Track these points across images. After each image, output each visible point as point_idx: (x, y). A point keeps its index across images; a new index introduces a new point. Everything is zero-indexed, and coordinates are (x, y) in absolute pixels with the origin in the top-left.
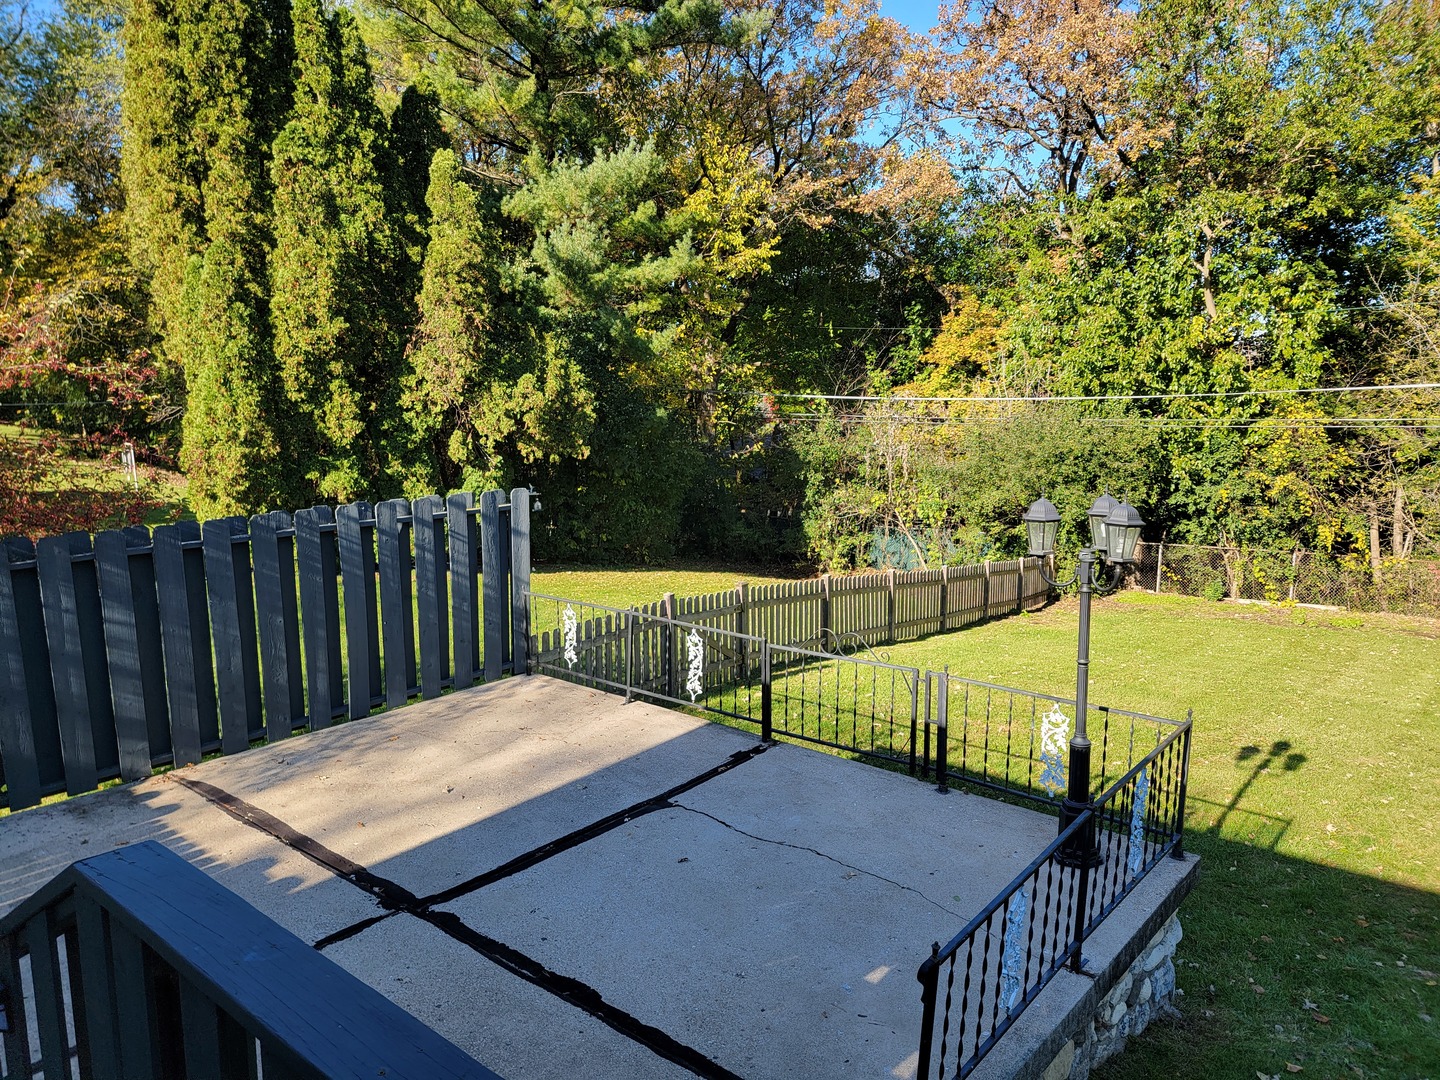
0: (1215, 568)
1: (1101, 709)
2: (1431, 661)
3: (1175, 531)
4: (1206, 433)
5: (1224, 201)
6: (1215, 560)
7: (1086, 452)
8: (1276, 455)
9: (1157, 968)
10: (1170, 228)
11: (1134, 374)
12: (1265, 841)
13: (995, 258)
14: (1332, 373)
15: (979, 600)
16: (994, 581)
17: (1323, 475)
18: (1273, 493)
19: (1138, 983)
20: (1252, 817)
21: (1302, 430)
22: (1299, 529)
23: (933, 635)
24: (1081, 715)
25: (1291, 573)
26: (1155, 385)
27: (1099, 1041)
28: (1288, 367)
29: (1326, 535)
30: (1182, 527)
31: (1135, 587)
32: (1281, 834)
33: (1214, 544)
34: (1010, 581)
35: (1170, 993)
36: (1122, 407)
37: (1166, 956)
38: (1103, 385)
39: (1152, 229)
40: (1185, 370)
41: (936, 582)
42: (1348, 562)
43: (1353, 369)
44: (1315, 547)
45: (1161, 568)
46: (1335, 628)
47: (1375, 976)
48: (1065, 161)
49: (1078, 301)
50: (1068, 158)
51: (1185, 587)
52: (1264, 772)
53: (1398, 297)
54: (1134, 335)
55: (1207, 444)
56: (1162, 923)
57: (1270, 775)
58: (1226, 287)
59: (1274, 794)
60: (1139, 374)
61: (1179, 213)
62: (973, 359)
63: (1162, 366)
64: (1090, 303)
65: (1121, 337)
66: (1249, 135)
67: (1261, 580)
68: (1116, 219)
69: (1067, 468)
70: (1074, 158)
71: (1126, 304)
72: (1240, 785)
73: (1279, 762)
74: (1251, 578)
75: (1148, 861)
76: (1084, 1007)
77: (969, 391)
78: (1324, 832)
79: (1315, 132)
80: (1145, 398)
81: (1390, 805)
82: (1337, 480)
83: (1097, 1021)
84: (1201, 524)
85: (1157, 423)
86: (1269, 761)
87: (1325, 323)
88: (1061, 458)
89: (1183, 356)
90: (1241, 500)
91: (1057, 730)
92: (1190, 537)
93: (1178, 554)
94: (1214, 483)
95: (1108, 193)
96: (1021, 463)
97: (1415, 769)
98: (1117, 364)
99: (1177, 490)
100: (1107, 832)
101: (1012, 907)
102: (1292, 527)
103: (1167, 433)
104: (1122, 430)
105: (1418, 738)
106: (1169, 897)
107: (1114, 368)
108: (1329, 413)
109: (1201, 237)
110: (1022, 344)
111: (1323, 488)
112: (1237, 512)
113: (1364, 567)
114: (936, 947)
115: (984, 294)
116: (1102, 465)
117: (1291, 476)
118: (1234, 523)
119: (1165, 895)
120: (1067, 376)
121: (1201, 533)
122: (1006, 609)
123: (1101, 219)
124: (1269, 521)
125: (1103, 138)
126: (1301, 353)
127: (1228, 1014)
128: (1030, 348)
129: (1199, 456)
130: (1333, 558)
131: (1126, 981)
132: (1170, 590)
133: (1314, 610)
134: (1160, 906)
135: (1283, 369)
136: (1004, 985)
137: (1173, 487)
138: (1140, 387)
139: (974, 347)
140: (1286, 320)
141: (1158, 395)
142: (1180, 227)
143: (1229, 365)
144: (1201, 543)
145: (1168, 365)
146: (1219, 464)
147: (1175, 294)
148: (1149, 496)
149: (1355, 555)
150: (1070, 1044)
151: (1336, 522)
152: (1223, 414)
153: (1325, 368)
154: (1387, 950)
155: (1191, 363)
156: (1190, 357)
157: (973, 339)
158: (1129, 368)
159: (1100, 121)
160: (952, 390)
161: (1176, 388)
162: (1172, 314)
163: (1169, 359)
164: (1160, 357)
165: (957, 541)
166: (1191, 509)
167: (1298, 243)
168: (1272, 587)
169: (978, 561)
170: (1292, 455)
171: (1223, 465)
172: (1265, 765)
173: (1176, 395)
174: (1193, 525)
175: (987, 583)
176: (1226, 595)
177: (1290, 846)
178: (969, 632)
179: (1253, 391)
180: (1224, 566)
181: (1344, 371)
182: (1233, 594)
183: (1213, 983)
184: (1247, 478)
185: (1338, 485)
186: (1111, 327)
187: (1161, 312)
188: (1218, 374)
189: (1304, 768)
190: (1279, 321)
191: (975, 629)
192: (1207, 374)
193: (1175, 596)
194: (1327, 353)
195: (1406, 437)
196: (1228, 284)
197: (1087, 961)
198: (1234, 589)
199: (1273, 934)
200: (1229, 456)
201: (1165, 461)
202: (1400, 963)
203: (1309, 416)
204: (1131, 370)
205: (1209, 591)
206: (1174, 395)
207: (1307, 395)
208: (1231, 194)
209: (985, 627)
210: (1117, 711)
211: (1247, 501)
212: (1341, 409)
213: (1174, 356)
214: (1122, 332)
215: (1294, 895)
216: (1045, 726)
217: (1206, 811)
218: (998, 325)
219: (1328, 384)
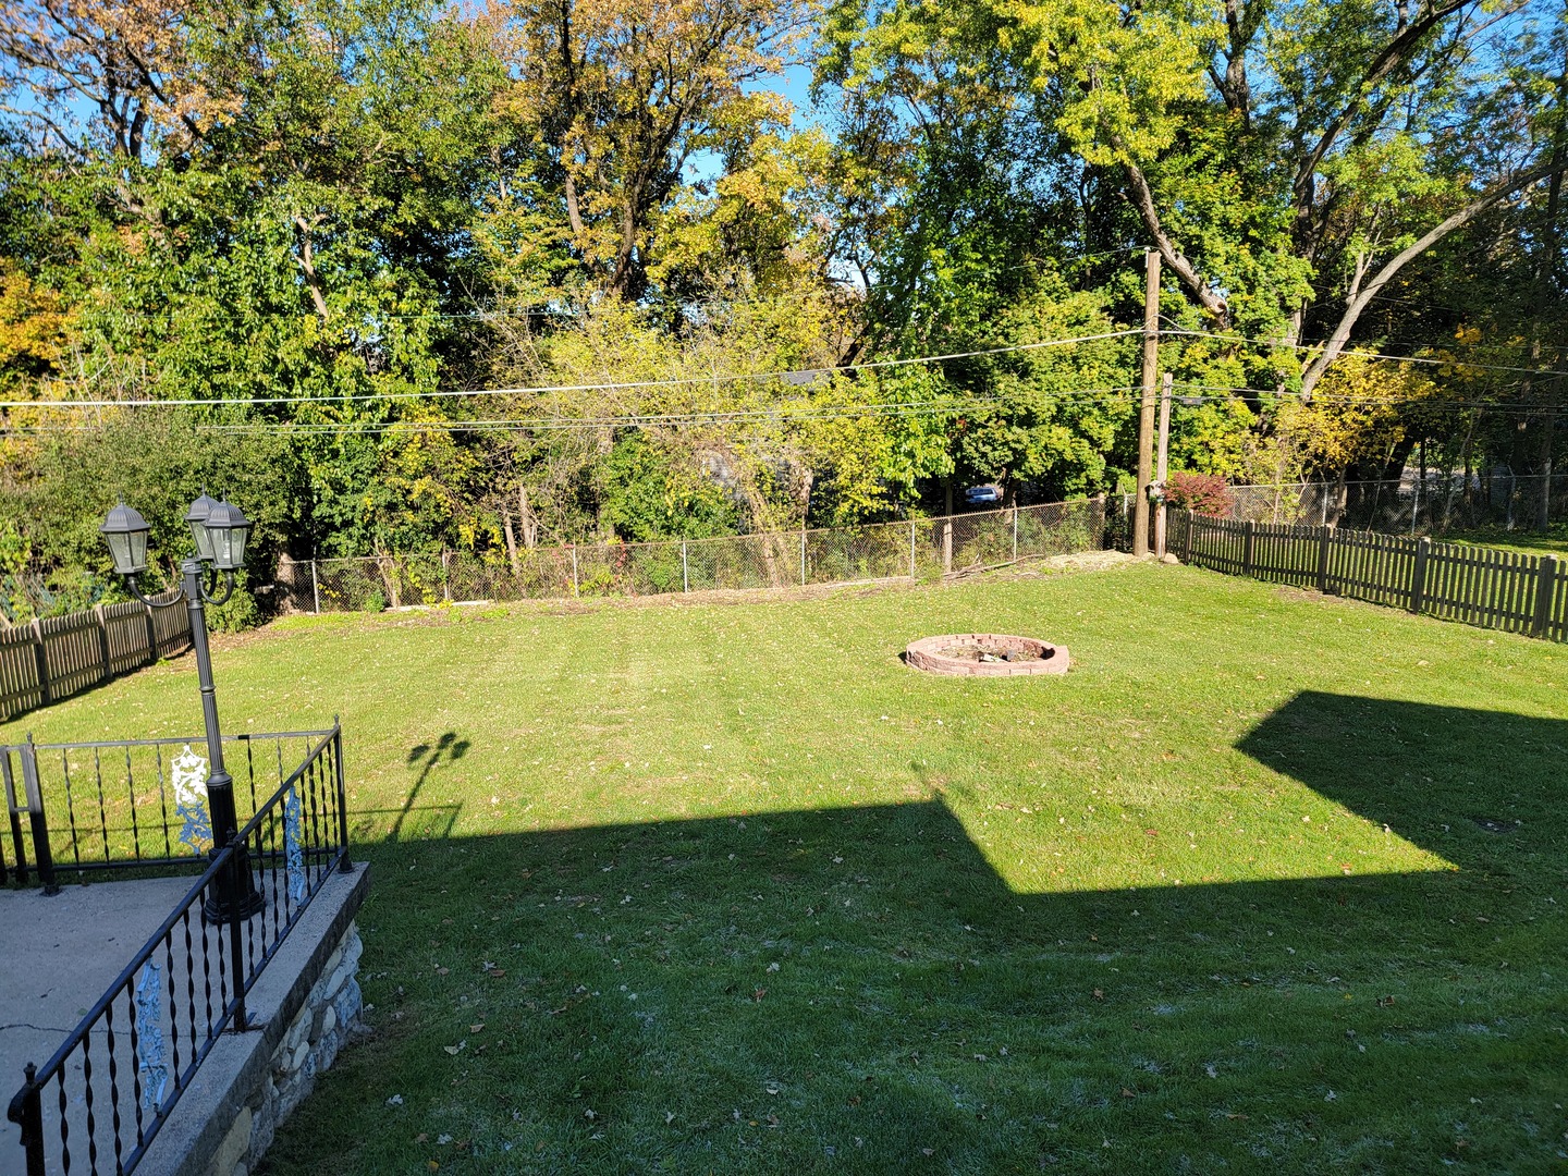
0: (372, 579)
1: (241, 738)
2: (563, 635)
3: (325, 544)
4: (340, 439)
5: (313, 193)
6: (372, 569)
7: (208, 465)
8: (412, 459)
9: (339, 991)
10: (261, 215)
11: (250, 375)
12: (439, 831)
13: (43, 228)
14: (449, 380)
15: (94, 655)
16: (112, 630)
17: (456, 477)
18: (414, 497)
19: (319, 1016)
20: (426, 812)
21: (430, 434)
22: (441, 530)
23: (33, 710)
24: (215, 750)
25: (443, 575)
26: (275, 388)
27: (281, 1094)
28: (407, 371)
29: (467, 533)
30: (332, 540)
31: (293, 611)
32: (453, 820)
33: (367, 555)
34: (135, 628)
35: (357, 1012)
36: (243, 413)
37: (348, 976)
38: (214, 387)
39: (241, 213)
40: (306, 373)
41: (26, 642)
42: (489, 557)
43: (466, 376)
44: (460, 547)
45: (317, 587)
46: (488, 620)
47: (539, 917)
48: (120, 120)
49: (166, 291)
50: (124, 115)
51: (346, 603)
52: (434, 767)
53: (490, 309)
54: (242, 331)
55: (343, 451)
56: (336, 943)
57: (440, 768)
58: (334, 287)
59: (445, 783)
60: (255, 375)
61: (268, 199)
62: (34, 352)
63: (280, 367)
64: (182, 292)
65: (228, 333)
66: (326, 126)
67: (417, 585)
68: (194, 196)
69: (187, 484)
70: (131, 116)
71: (227, 294)
72: (413, 786)
73: (447, 753)
74: (408, 586)
75: (312, 885)
76: (255, 1065)
77: (36, 395)
78: (489, 805)
79: (390, 136)
80: (267, 402)
81: (541, 765)
82: (468, 481)
83: (274, 1073)
84: (350, 537)
85: (286, 429)
86: (437, 755)
87: (432, 331)
88: (177, 473)
89: (301, 356)
90: (386, 507)
91: (191, 775)
92: (342, 549)
93: (333, 570)
94: (358, 491)
95: (180, 165)
96: (125, 481)
97: (558, 729)
98: (229, 364)
99: (320, 501)
100: (271, 872)
101: (139, 986)
102: (437, 530)
103: (299, 441)
104: (247, 438)
105: (557, 702)
106: (340, 913)
107: (225, 368)
108: (451, 418)
109: (298, 229)
110: (102, 337)
111: (457, 489)
112: (383, 520)
113: (502, 560)
114: (30, 1072)
115: (35, 271)
116: (230, 479)
117: (428, 479)
118: (382, 531)
119: (336, 912)
120: (168, 376)
121: (353, 544)
122: (137, 661)
123: (179, 192)
124: (415, 526)
125: (162, 99)
126: (417, 359)
127: (416, 1006)
128: (115, 342)
129: (337, 464)
130: (477, 555)
131: (305, 1017)
132: (331, 609)
133: (468, 606)
134: (332, 925)
135: (402, 374)
136: (145, 1080)
137: (315, 499)
138: (260, 390)
139: (33, 338)
140: (396, 324)
141: (281, 400)
142: (272, 215)
143: (350, 368)
144: (354, 555)
145: (286, 367)
146: (357, 471)
147: (280, 288)
148: (291, 510)
149: (494, 550)
150: (246, 1111)
151: (473, 520)
152: (353, 420)
153: (440, 373)
154: (546, 891)
155: (311, 365)
156: (309, 358)
157: (31, 327)
158: (241, 368)
159: (154, 77)
160: (10, 393)
161: (300, 391)
162: (279, 309)
163: (287, 360)
164: (276, 358)
165: (54, 587)
166: (338, 520)
167: (397, 249)
168: (429, 591)
169: (89, 608)
170: (425, 458)
171: (362, 472)
172: (435, 759)
173: (300, 398)
174: (342, 537)
175: (103, 634)
176: (388, 605)
177: (463, 828)
178: (87, 697)
179: (378, 396)
180: (381, 576)
181: (458, 377)
182: (394, 604)
183: (401, 984)
184: (387, 484)
185: (469, 485)
186: (213, 320)
187: (267, 309)
188: (341, 377)
189: (469, 752)
190: (391, 325)
191: (95, 692)
192: (329, 377)
193: (337, 614)
194: (440, 360)
195: (519, 440)
196: (335, 283)
197: (253, 1015)
198: (394, 598)
199: (453, 915)
200: (366, 461)
201: (302, 471)
202: (558, 898)
203: (434, 419)
204: (245, 370)
205: (370, 604)
206: (298, 399)
207: (429, 399)
208: (319, 187)
209: (109, 688)
210: (258, 737)
211: (391, 507)
212: (463, 414)
213: (292, 357)
214: (227, 327)
215: (468, 872)
216: (176, 774)
217: (383, 821)
218: (64, 311)
219: (446, 389)
